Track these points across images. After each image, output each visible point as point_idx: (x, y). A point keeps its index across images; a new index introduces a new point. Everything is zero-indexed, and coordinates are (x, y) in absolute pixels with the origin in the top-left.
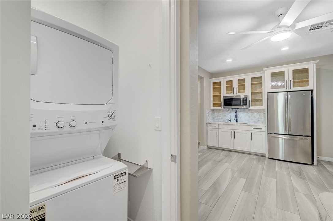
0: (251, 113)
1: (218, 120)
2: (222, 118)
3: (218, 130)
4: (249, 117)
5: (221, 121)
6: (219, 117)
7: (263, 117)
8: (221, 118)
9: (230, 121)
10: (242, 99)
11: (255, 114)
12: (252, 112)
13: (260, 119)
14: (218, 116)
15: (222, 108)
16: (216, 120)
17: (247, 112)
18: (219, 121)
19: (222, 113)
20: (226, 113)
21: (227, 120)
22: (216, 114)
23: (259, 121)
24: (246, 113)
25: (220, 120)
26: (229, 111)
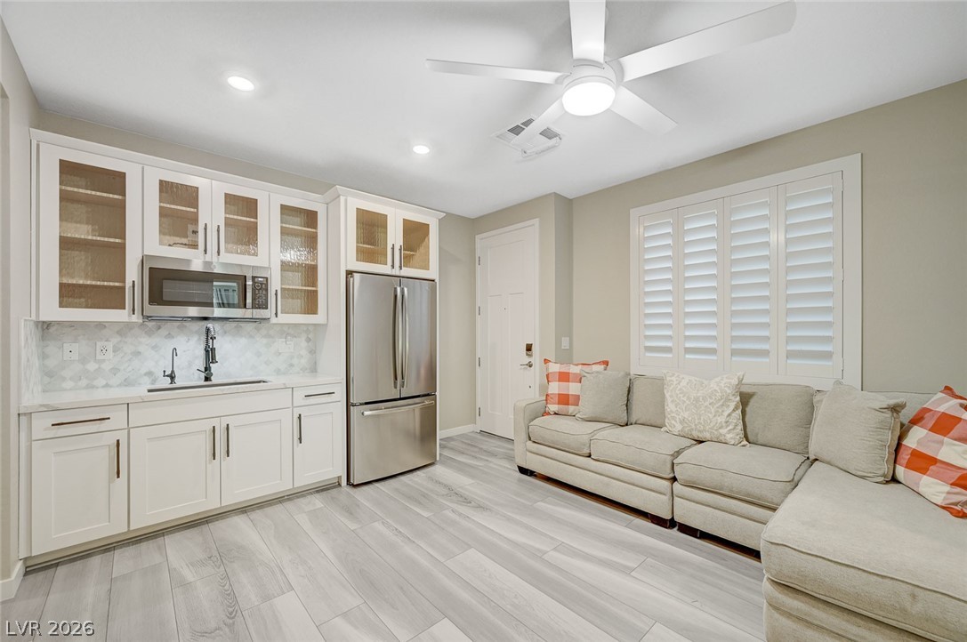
0: (265, 341)
1: (84, 382)
2: (115, 371)
3: (122, 437)
4: (259, 354)
5: (107, 385)
6: (92, 366)
7: (304, 352)
8: (106, 366)
9: (172, 377)
10: (249, 283)
11: (280, 344)
12: (268, 336)
13: (295, 361)
14: (83, 361)
15: (136, 318)
16: (68, 384)
17: (251, 337)
18: (90, 387)
19: (115, 340)
20: (145, 340)
21: (149, 374)
22: (73, 350)
23: (292, 365)
24: (243, 341)
25: (101, 382)
26: (163, 332)
